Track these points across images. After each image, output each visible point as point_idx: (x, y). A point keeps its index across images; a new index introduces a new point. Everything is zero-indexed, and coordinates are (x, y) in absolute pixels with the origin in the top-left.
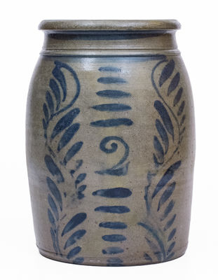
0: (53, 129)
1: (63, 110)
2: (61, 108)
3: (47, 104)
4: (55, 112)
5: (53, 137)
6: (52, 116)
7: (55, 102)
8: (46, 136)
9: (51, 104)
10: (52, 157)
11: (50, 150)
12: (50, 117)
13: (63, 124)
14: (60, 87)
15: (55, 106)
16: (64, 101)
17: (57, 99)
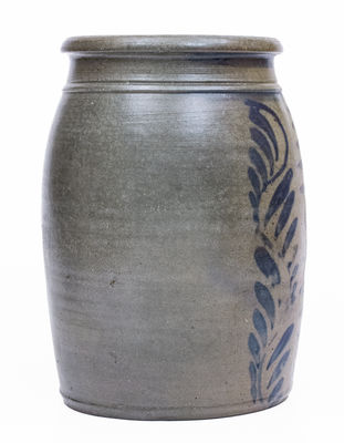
0: (268, 205)
1: (278, 174)
2: (276, 171)
3: (255, 168)
4: (269, 178)
5: (268, 217)
6: (265, 185)
7: (267, 162)
8: (256, 218)
9: (262, 167)
10: (267, 248)
11: (265, 238)
12: (262, 187)
13: (280, 195)
14: (269, 140)
15: (268, 169)
16: (277, 159)
17: (268, 158)
